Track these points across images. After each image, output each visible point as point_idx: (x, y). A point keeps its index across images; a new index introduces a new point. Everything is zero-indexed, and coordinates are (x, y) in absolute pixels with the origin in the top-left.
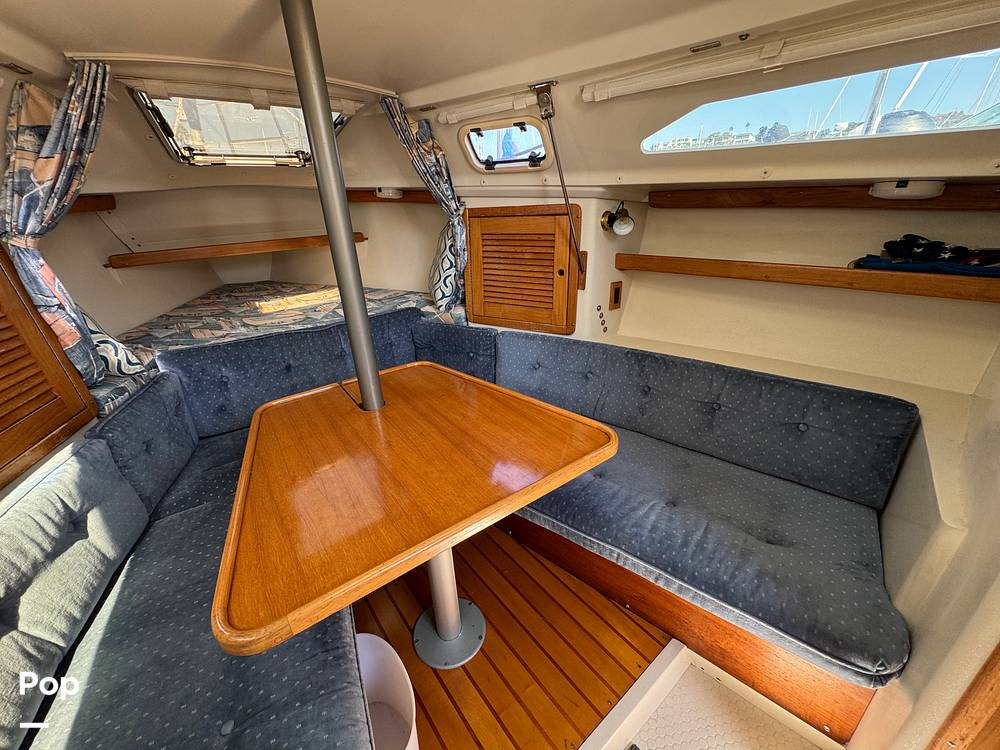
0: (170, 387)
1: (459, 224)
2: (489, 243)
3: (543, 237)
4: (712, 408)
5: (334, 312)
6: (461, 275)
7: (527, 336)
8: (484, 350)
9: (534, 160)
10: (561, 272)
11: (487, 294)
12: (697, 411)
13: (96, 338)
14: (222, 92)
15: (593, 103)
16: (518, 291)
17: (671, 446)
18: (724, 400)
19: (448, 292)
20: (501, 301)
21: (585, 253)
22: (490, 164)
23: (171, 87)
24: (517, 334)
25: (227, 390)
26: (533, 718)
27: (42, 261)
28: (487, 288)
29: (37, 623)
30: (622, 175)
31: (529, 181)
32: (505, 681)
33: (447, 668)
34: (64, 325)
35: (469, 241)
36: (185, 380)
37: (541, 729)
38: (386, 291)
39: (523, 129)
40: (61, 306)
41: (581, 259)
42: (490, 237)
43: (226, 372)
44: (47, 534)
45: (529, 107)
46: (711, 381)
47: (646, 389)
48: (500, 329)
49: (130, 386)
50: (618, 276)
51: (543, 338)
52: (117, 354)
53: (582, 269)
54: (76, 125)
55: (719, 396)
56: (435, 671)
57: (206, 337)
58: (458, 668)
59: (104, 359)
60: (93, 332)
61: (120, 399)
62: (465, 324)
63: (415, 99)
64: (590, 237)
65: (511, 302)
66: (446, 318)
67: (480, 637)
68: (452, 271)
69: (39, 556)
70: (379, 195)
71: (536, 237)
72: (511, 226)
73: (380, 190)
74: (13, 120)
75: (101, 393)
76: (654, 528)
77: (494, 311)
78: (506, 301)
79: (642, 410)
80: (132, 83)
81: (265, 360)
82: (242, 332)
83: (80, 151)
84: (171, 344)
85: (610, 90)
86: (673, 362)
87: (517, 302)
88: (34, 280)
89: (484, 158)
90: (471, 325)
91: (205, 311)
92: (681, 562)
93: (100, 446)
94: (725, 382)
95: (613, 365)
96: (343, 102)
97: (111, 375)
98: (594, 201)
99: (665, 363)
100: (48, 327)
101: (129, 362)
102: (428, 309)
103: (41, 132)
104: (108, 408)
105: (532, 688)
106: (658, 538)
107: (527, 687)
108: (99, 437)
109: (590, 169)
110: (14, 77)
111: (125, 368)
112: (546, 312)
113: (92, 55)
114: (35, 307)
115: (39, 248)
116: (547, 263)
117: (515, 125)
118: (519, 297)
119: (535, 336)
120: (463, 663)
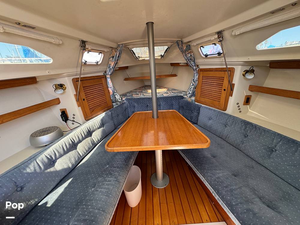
0: (125, 105)
1: (196, 73)
2: (204, 79)
3: (220, 78)
4: (272, 150)
5: (163, 94)
6: (195, 88)
7: (210, 108)
8: (196, 111)
9: (219, 54)
10: (225, 90)
11: (201, 94)
12: (265, 149)
13: (115, 94)
14: (142, 46)
15: (236, 36)
16: (210, 94)
17: (251, 159)
18: (278, 148)
19: (190, 92)
20: (205, 97)
21: (234, 84)
22: (206, 56)
23: (134, 46)
24: (207, 108)
25: (135, 108)
26: (168, 210)
27: (110, 79)
28: (201, 93)
29: (94, 138)
30: (250, 58)
31: (217, 60)
32: (166, 198)
33: (155, 186)
34: (111, 90)
35: (199, 78)
36: (128, 104)
37: (169, 214)
38: (178, 90)
39: (215, 45)
40: (111, 87)
41: (232, 86)
42: (205, 77)
43: (136, 104)
44: (99, 124)
45: (215, 39)
46: (273, 139)
47: (246, 135)
48: (203, 105)
49: (119, 103)
50: (250, 93)
51: (214, 110)
52: (118, 97)
53: (232, 90)
54: (117, 56)
55: (276, 146)
56: (152, 185)
57: (135, 96)
58: (157, 188)
59: (116, 98)
60: (115, 93)
61: (117, 105)
62: (194, 102)
63: (185, 40)
64: (237, 79)
65: (208, 98)
66: (189, 100)
67: (166, 185)
68: (193, 87)
69: (97, 128)
70: (180, 64)
71: (218, 78)
72: (211, 74)
73: (180, 63)
74: (110, 56)
75: (114, 104)
76: (218, 178)
77: (202, 100)
78: (207, 97)
79: (243, 142)
80: (128, 46)
81: (143, 103)
82: (142, 96)
83: (117, 60)
84: (128, 97)
85: (241, 31)
86: (259, 128)
87: (209, 98)
88: (108, 83)
89: (205, 54)
90: (196, 103)
91: (138, 91)
92: (221, 191)
93: (110, 113)
94: (280, 141)
95: (236, 124)
96: (168, 43)
97: (116, 101)
98: (240, 67)
99: (255, 128)
100: (109, 91)
101: (119, 99)
102: (186, 96)
103: (113, 57)
104: (114, 107)
105: (172, 204)
106: (217, 181)
107: (171, 203)
108: (110, 111)
109: (238, 56)
110: (111, 49)
111: (119, 100)
112: (218, 102)
113: (121, 43)
114: (108, 87)
115: (110, 77)
116: (221, 86)
117: (213, 44)
118: (210, 96)
119: (212, 109)
120: (159, 188)
